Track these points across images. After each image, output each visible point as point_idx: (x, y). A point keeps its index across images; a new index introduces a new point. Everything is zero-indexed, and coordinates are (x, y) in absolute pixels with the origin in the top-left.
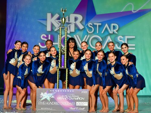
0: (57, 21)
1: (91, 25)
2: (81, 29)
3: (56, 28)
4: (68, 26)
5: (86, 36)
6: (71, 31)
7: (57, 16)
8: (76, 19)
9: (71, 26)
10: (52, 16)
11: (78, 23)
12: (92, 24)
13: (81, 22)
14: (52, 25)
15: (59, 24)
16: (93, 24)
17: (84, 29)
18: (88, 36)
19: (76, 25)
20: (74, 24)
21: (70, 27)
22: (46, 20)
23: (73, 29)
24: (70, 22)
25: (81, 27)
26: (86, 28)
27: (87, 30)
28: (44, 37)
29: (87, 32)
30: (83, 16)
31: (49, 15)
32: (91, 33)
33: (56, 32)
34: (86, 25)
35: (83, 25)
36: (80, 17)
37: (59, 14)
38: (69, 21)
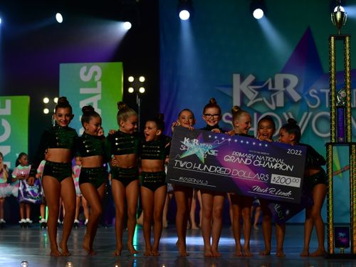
0: (251, 88)
1: (314, 94)
2: (296, 100)
3: (249, 100)
4: (272, 96)
5: (306, 114)
6: (278, 105)
7: (250, 78)
8: (286, 83)
9: (278, 96)
10: (242, 79)
11: (290, 89)
12: (316, 92)
13: (296, 88)
14: (243, 96)
15: (254, 93)
16: (319, 92)
17: (301, 101)
18: (310, 114)
19: (286, 95)
20: (283, 93)
21: (275, 97)
22: (231, 86)
23: (280, 103)
24: (275, 89)
25: (296, 97)
26: (306, 98)
27: (308, 102)
28: (227, 118)
29: (308, 106)
30: (298, 77)
31: (236, 78)
32: (315, 109)
33: (250, 107)
34: (306, 93)
35: (299, 93)
36: (294, 80)
37: (255, 76)
38: (273, 86)
